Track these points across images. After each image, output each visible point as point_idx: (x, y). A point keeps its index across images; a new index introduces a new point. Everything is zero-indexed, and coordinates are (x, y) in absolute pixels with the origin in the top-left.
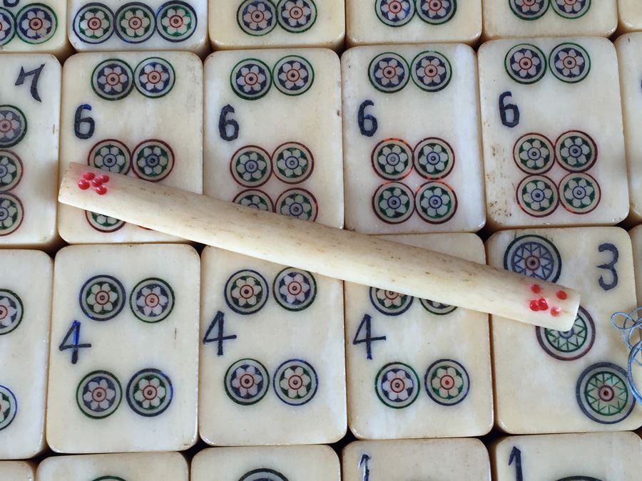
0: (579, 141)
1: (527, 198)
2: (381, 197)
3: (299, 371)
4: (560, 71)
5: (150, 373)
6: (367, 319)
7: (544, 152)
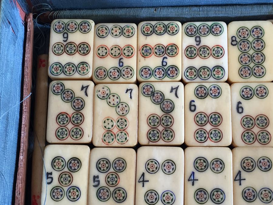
3: (267, 192)
5: (217, 190)
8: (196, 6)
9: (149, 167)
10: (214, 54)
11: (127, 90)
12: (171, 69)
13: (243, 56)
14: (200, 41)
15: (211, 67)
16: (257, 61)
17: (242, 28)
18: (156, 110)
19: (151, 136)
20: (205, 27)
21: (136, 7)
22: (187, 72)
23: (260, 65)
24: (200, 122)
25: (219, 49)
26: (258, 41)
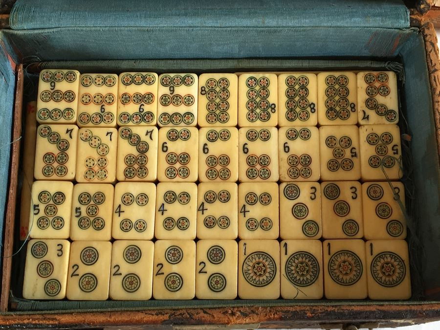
0: (306, 157)
1: (291, 173)
2: (249, 171)
3: (225, 219)
4: (302, 137)
5: (183, 218)
6: (244, 206)
7: (296, 160)
8: (171, 59)
9: (125, 199)
10: (185, 102)
11: (108, 133)
12: (147, 115)
13: (211, 104)
14: (173, 91)
15: (182, 114)
16: (222, 108)
17: (211, 80)
18: (133, 151)
19: (127, 173)
20: (179, 78)
21: (118, 60)
22: (162, 117)
23: (224, 112)
24: (171, 161)
25: (190, 98)
26: (223, 91)
